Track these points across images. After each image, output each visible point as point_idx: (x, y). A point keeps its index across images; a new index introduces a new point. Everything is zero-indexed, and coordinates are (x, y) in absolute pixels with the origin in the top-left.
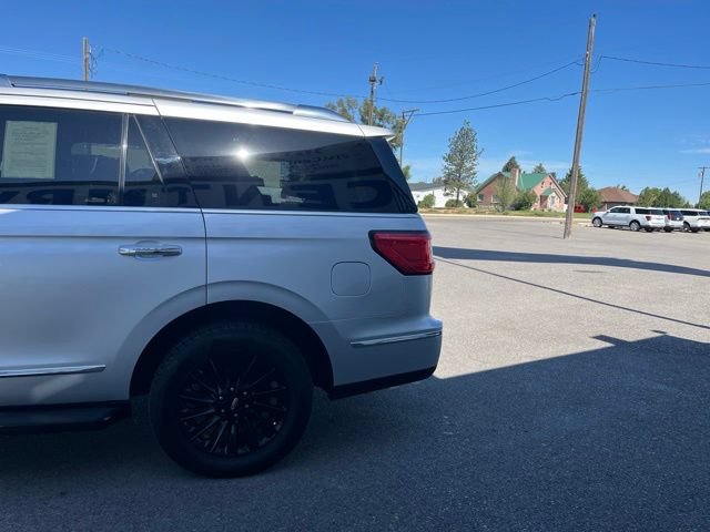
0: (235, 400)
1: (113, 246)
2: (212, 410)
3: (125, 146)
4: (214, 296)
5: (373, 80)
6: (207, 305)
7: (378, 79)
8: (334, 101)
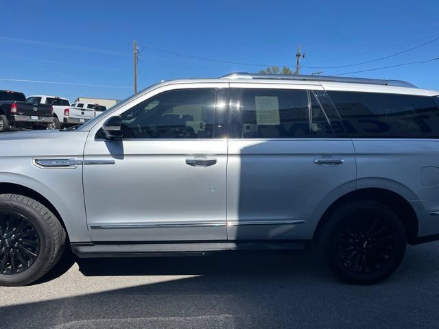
0: (366, 243)
1: (310, 159)
2: (352, 248)
3: (309, 106)
4: (360, 185)
5: (298, 56)
6: (357, 190)
7: (302, 55)
8: (265, 69)
